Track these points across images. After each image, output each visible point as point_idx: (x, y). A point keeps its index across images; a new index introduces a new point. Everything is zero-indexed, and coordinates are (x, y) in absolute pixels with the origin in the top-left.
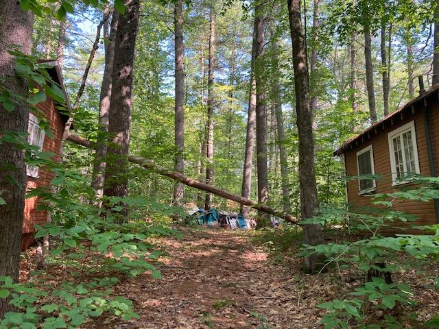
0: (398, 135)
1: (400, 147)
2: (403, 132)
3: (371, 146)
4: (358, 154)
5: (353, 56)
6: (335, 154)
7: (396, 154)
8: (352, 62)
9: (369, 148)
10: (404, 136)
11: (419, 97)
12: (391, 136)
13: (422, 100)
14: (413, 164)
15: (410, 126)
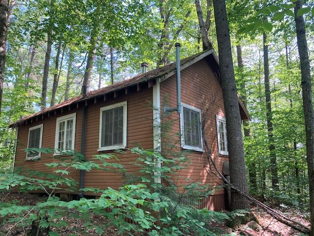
0: (64, 121)
1: (63, 128)
2: (68, 120)
3: (42, 125)
4: (31, 129)
5: (33, 55)
6: (11, 126)
7: (60, 133)
8: (32, 59)
9: (41, 126)
10: (68, 121)
11: (83, 98)
12: (59, 120)
13: (85, 101)
14: (70, 142)
15: (73, 116)
